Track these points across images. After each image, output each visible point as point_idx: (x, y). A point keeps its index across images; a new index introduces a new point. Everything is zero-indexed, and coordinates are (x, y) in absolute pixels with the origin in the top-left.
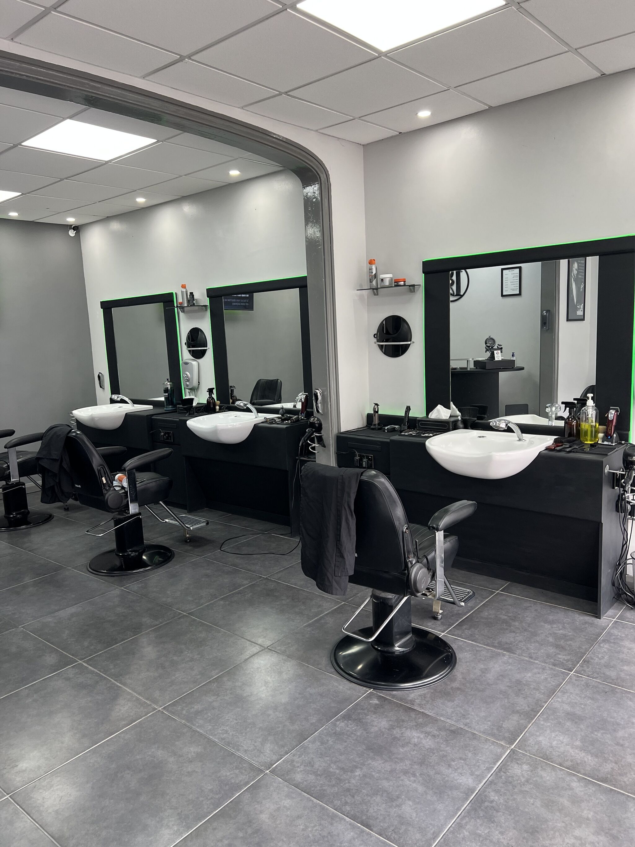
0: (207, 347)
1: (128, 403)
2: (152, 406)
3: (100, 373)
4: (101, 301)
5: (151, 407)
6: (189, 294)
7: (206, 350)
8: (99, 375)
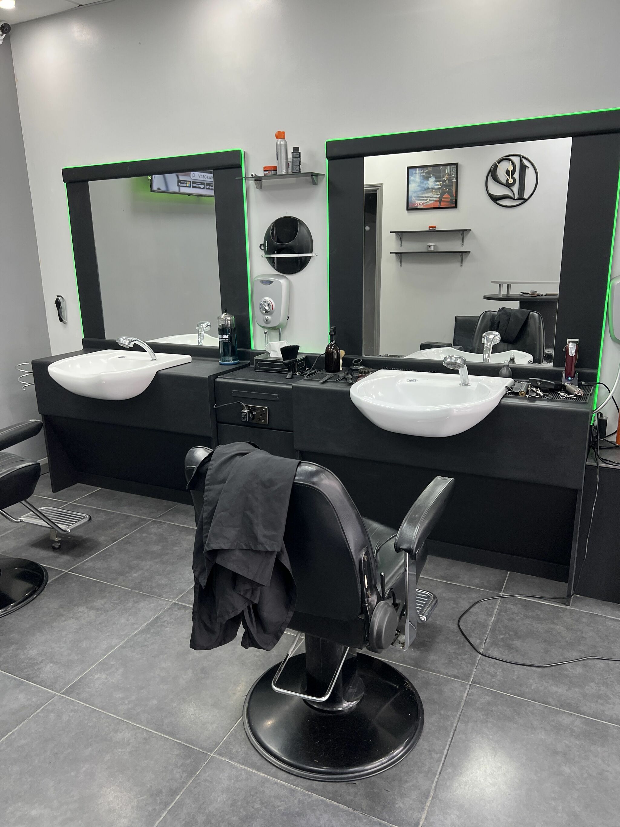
0: (311, 253)
1: (145, 351)
2: (190, 356)
3: (58, 296)
4: (63, 168)
5: (187, 358)
6: (290, 151)
7: (310, 257)
8: (57, 300)
